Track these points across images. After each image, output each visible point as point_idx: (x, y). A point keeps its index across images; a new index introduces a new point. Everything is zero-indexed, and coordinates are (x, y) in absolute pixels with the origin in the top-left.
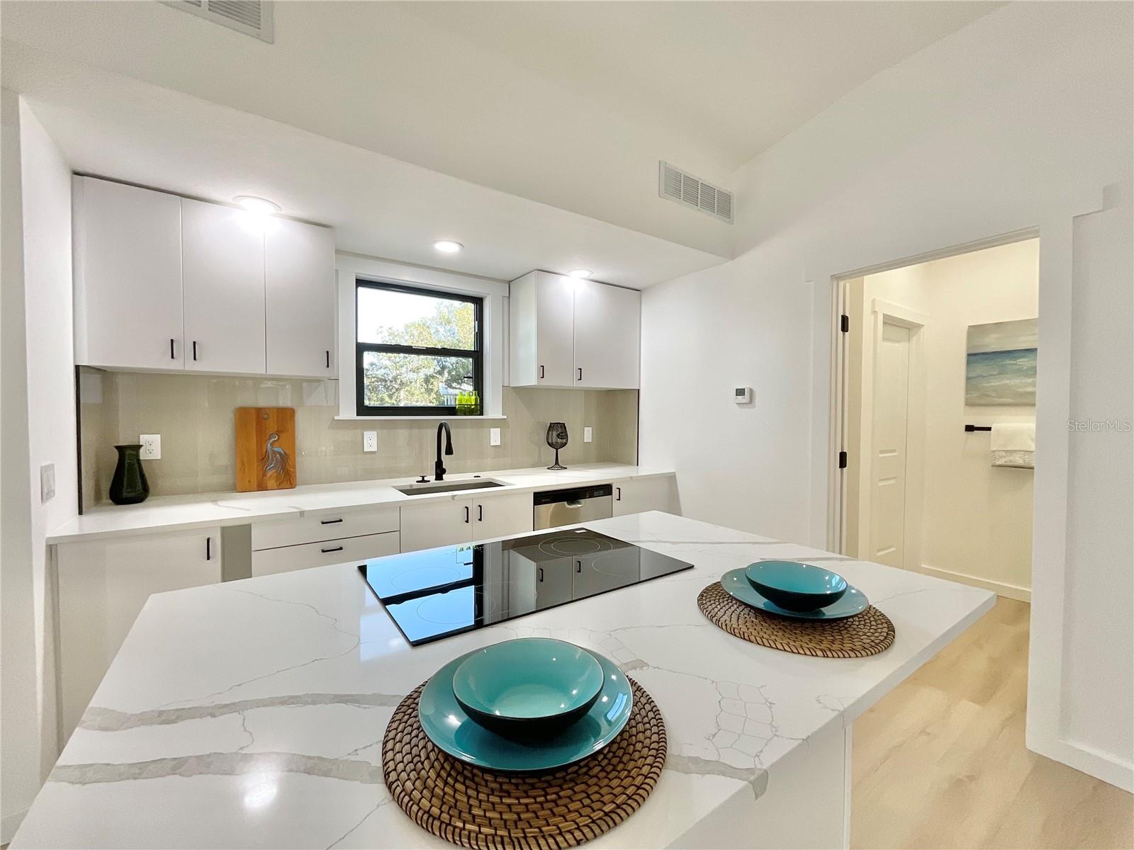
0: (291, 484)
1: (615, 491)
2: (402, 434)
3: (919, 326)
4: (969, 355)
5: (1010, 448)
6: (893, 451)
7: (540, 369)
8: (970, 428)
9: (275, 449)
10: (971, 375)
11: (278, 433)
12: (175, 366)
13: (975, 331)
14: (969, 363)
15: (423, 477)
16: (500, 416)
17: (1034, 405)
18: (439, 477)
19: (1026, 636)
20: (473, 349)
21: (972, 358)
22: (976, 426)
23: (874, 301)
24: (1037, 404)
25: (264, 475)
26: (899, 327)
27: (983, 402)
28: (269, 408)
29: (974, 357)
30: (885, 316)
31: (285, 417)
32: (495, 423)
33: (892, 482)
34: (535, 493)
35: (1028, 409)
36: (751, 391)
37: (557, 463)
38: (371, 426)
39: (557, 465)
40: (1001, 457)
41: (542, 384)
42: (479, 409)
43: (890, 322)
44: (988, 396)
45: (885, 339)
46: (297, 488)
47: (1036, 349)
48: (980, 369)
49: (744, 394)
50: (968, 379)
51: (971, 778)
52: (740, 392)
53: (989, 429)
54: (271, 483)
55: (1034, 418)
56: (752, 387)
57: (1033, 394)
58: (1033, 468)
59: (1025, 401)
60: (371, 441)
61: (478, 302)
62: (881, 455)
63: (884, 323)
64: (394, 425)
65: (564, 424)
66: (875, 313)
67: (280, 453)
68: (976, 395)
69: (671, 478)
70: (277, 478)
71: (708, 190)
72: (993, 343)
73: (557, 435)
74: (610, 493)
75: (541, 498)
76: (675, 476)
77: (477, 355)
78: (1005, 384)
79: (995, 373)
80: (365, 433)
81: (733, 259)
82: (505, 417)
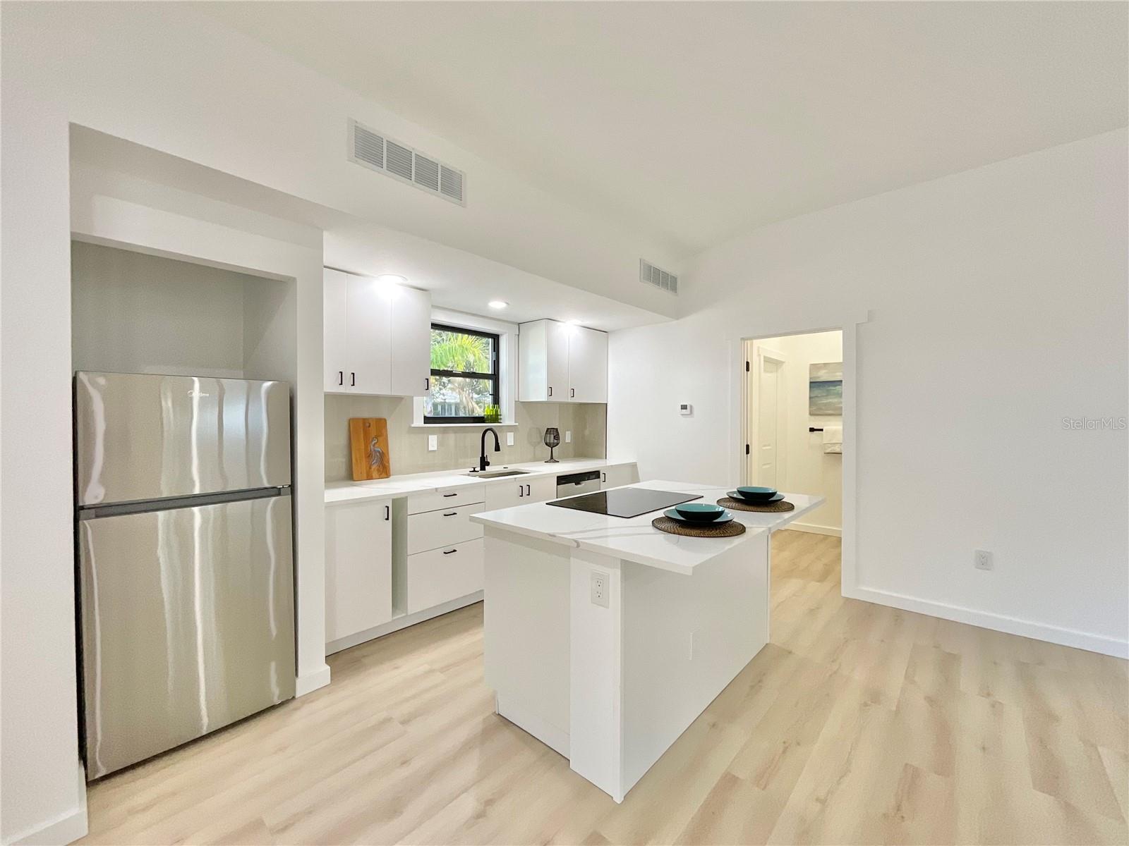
0: (387, 474)
1: (602, 476)
2: (451, 438)
3: (782, 363)
4: (811, 383)
5: (834, 442)
6: (769, 445)
7: (548, 391)
8: (812, 430)
9: (376, 449)
10: (812, 395)
11: (376, 437)
12: (342, 390)
13: (814, 367)
14: (810, 387)
15: (474, 468)
16: (513, 423)
17: (841, 415)
18: (483, 468)
19: (840, 554)
20: (490, 373)
21: (813, 385)
22: (815, 428)
23: (759, 347)
24: (843, 414)
25: (370, 468)
26: (773, 364)
27: (818, 413)
28: (371, 418)
29: (814, 384)
30: (765, 357)
31: (381, 423)
32: (510, 428)
33: (767, 466)
34: (558, 477)
35: (838, 418)
36: (691, 407)
37: (552, 458)
38: (433, 432)
39: (552, 460)
40: (830, 447)
41: (550, 400)
42: (495, 418)
43: (767, 360)
44: (821, 409)
45: (765, 371)
46: (391, 477)
47: (841, 381)
48: (817, 392)
49: (686, 409)
50: (810, 398)
51: (818, 608)
52: (684, 407)
53: (822, 430)
54: (375, 474)
55: (841, 423)
56: (692, 404)
57: (841, 408)
58: (841, 453)
59: (837, 413)
60: (433, 441)
61: (496, 338)
62: (764, 448)
63: (765, 361)
64: (445, 430)
65: (557, 429)
66: (759, 355)
67: (379, 452)
68: (816, 409)
69: (634, 466)
70: (378, 470)
71: (666, 275)
72: (824, 376)
73: (552, 437)
74: (599, 477)
75: (562, 480)
76: (636, 465)
77: (495, 377)
78: (830, 402)
79: (824, 394)
80: (430, 436)
81: (678, 319)
82: (517, 424)
